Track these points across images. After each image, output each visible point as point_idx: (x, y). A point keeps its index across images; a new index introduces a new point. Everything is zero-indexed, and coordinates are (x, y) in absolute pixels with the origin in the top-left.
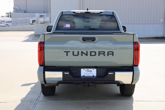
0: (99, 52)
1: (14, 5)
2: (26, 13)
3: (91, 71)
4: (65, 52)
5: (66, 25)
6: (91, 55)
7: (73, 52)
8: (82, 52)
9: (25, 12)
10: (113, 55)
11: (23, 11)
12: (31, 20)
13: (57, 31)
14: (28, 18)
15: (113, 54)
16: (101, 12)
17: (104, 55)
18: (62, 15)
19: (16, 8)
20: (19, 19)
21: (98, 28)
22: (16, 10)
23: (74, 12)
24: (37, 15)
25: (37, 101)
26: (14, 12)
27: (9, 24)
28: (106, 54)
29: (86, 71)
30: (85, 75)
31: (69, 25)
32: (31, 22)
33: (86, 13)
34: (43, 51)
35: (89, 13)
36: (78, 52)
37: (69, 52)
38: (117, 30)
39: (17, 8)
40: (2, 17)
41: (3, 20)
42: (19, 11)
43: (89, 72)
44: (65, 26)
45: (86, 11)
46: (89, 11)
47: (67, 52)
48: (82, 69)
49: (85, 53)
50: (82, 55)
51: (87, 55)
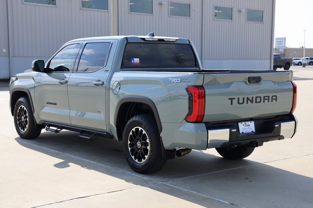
0: (264, 97)
3: (249, 125)
4: (229, 99)
5: (135, 59)
6: (256, 102)
7: (238, 99)
8: (248, 99)
10: (276, 101)
13: (123, 69)
15: (276, 99)
17: (269, 101)
18: (127, 43)
23: (144, 39)
25: (161, 182)
28: (270, 99)
29: (243, 125)
31: (138, 59)
33: (159, 40)
34: (203, 99)
36: (244, 98)
37: (234, 99)
43: (247, 127)
44: (133, 61)
47: (232, 99)
48: (239, 124)
49: (251, 99)
50: (247, 103)
51: (252, 102)
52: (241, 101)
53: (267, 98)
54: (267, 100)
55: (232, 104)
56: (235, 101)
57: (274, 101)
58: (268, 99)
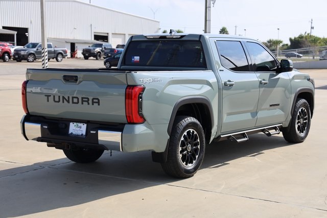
0: (82, 98)
3: (80, 127)
4: (45, 96)
5: (135, 57)
6: (73, 103)
7: (54, 97)
8: (64, 98)
10: (99, 105)
13: (123, 66)
15: (98, 103)
16: (182, 37)
17: (89, 104)
18: (131, 41)
23: (146, 37)
28: (90, 102)
29: (75, 126)
30: (74, 133)
33: (161, 37)
37: (50, 96)
43: (78, 129)
44: (133, 59)
47: (48, 96)
48: (71, 124)
49: (67, 99)
50: (63, 102)
51: (68, 102)
52: (57, 99)
53: (86, 100)
54: (87, 103)
55: (48, 101)
56: (51, 98)
57: (96, 105)
58: (88, 101)
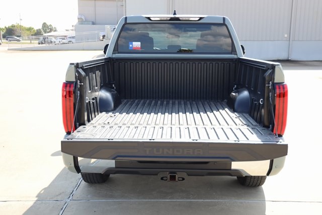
1: (79, 15)
2: (95, 26)
5: (134, 43)
9: (93, 23)
11: (91, 23)
12: (101, 34)
13: (116, 55)
14: (96, 32)
16: (201, 18)
18: (126, 23)
19: (81, 18)
20: (84, 33)
21: (195, 48)
22: (82, 21)
23: (149, 18)
24: (108, 27)
25: (69, 200)
26: (79, 24)
27: (73, 40)
31: (139, 43)
32: (102, 38)
33: (172, 19)
35: (178, 19)
38: (231, 54)
39: (83, 18)
40: (67, 30)
41: (65, 35)
42: (86, 22)
44: (131, 46)
45: (173, 16)
46: (177, 16)
